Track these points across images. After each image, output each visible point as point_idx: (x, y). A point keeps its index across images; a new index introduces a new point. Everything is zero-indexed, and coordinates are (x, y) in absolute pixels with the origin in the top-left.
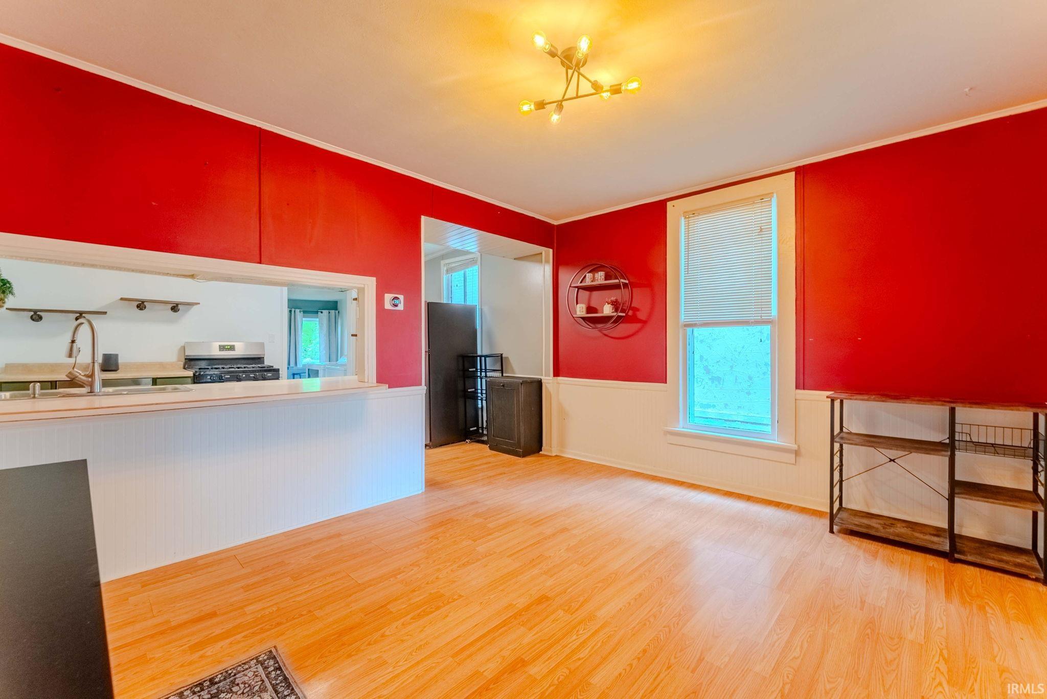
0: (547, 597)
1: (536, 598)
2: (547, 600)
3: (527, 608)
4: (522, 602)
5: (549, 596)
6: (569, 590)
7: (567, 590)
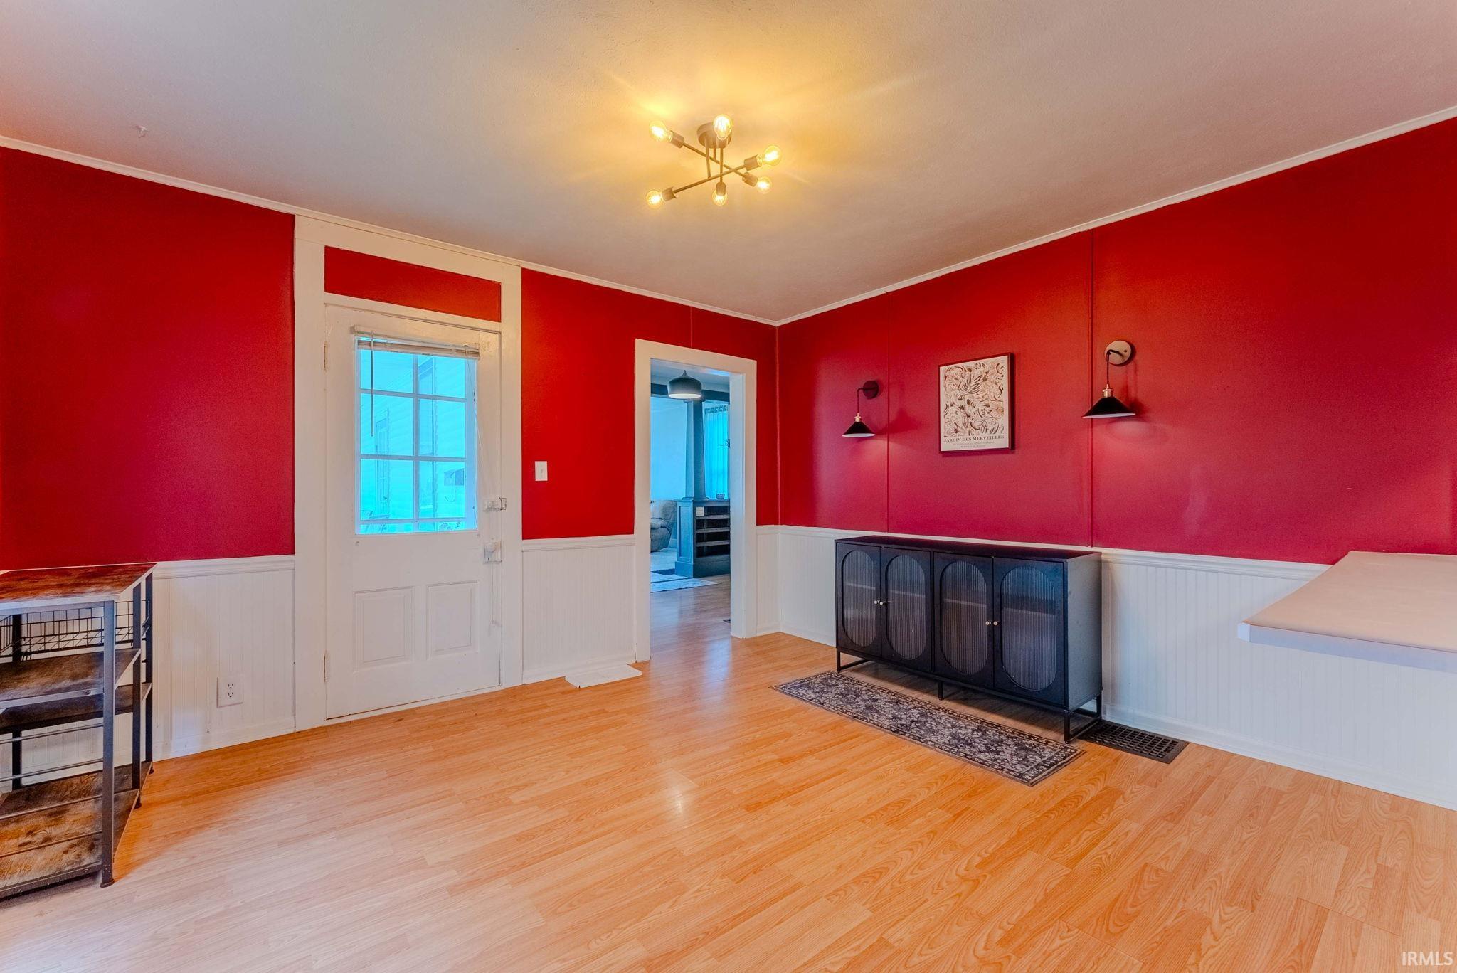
0: (747, 810)
1: (760, 810)
2: (748, 806)
3: (775, 799)
4: (780, 807)
5: (744, 810)
6: (716, 814)
7: (717, 816)
